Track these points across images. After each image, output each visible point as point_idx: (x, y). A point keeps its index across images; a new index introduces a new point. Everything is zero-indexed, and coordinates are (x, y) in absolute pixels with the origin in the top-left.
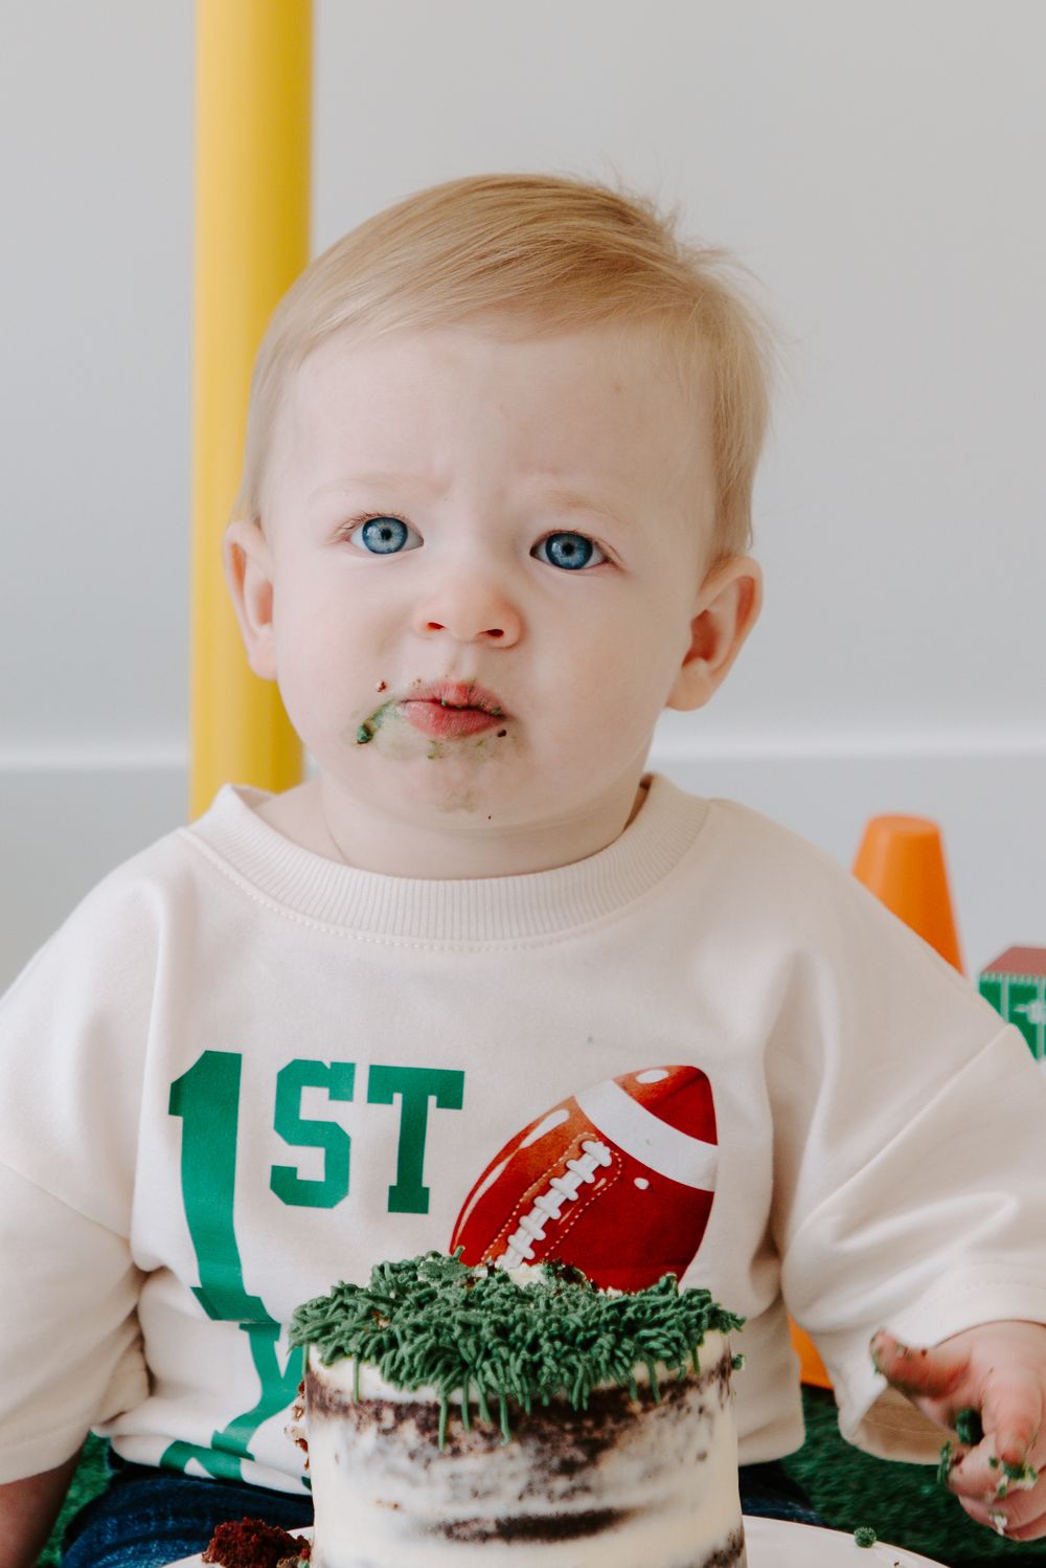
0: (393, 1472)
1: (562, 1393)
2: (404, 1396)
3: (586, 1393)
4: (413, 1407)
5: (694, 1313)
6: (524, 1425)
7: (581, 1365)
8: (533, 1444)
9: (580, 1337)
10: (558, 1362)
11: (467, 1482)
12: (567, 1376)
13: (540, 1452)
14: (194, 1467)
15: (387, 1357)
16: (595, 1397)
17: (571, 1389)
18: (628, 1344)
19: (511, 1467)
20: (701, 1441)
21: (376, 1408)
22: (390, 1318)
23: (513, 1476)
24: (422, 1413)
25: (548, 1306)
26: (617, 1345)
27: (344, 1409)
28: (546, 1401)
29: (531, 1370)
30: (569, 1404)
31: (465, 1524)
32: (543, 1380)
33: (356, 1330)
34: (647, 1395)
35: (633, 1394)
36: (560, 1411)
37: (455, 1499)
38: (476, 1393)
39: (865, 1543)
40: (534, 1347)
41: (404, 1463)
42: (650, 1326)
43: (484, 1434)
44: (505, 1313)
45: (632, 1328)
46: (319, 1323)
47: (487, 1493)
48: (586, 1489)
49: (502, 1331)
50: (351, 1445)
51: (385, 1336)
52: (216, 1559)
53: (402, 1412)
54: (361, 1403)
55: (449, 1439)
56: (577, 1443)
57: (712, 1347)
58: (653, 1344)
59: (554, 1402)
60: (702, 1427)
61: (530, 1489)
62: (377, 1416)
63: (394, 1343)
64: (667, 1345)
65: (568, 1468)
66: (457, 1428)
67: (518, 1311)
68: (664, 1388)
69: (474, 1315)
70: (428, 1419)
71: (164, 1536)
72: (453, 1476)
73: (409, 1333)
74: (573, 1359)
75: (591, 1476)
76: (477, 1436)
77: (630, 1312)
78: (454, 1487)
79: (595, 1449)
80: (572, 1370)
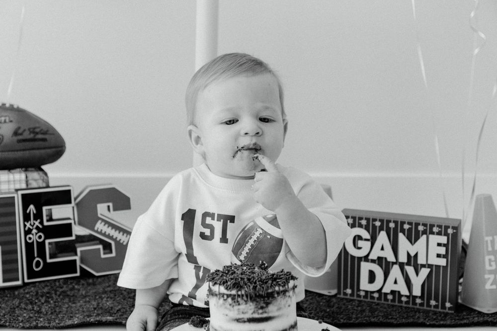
0: (226, 308)
1: (261, 293)
2: (229, 293)
3: (266, 292)
4: (231, 295)
5: (288, 277)
6: (253, 299)
7: (265, 286)
8: (255, 303)
9: (265, 281)
10: (260, 286)
11: (241, 311)
12: (262, 289)
13: (256, 304)
14: (185, 303)
15: (225, 284)
16: (268, 294)
17: (263, 292)
18: (274, 283)
19: (250, 308)
20: (289, 302)
21: (223, 295)
22: (226, 277)
23: (251, 309)
24: (232, 296)
25: (258, 275)
26: (272, 283)
27: (216, 295)
28: (258, 294)
29: (255, 288)
30: (262, 295)
31: (241, 319)
32: (257, 290)
33: (219, 279)
34: (278, 293)
35: (276, 293)
36: (261, 296)
37: (239, 314)
38: (243, 292)
39: (320, 323)
40: (255, 283)
41: (228, 306)
42: (279, 279)
43: (245, 301)
44: (249, 276)
45: (275, 279)
46: (212, 277)
47: (246, 313)
48: (266, 312)
49: (249, 280)
50: (218, 303)
51: (225, 280)
52: (191, 324)
53: (228, 296)
54: (220, 294)
55: (238, 302)
56: (264, 303)
57: (291, 283)
58: (280, 283)
59: (259, 294)
60: (289, 300)
61: (254, 312)
62: (223, 296)
63: (227, 282)
64: (282, 283)
65: (262, 308)
66: (239, 299)
67: (252, 275)
68: (282, 292)
69: (243, 276)
70: (233, 297)
71: (179, 318)
72: (239, 309)
73: (230, 280)
74: (263, 286)
75: (267, 310)
76: (243, 301)
77: (275, 276)
78: (239, 311)
79: (267, 304)
80: (263, 288)
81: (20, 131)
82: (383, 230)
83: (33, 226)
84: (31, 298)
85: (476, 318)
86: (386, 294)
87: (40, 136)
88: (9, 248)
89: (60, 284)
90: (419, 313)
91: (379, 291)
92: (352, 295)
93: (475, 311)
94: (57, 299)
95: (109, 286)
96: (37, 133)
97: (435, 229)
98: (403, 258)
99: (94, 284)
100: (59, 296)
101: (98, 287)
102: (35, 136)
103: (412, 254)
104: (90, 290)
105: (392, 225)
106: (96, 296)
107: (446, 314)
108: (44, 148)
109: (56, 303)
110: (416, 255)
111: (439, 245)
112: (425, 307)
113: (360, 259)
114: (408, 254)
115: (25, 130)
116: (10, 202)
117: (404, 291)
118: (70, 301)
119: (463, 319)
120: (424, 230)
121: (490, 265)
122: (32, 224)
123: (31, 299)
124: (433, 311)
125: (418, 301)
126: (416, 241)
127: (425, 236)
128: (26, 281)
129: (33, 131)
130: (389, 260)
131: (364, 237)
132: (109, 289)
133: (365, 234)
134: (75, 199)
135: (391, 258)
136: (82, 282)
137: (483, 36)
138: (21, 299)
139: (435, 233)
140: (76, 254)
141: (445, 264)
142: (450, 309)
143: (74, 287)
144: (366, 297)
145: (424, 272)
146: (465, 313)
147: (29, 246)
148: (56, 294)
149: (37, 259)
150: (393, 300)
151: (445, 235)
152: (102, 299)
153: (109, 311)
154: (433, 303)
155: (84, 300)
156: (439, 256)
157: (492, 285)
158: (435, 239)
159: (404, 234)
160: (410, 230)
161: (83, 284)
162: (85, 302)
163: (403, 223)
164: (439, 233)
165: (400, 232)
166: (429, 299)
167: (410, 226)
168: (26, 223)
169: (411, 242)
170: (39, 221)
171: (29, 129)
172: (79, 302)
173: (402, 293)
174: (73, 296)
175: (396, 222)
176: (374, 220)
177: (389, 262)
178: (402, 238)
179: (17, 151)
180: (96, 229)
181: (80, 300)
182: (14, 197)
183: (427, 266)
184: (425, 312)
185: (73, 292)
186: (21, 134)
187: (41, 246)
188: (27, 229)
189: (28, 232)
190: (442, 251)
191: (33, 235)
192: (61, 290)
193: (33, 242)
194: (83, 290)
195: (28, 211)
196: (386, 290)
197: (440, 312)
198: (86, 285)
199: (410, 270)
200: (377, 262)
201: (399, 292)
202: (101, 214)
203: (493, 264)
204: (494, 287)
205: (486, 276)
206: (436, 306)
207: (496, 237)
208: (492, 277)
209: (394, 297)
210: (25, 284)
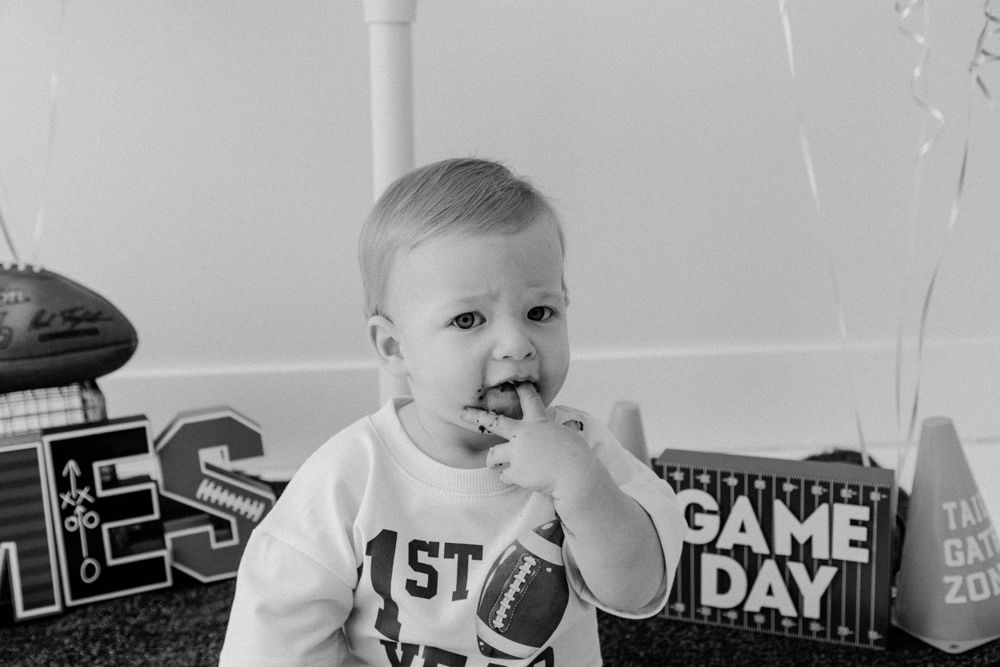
81: (45, 319)
82: (742, 493)
83: (76, 500)
84: (71, 646)
86: (751, 614)
87: (83, 326)
88: (30, 545)
89: (133, 608)
90: (819, 654)
91: (739, 608)
92: (686, 613)
93: (927, 646)
94: (123, 645)
96: (78, 320)
97: (846, 493)
98: (783, 548)
99: (198, 603)
100: (128, 637)
101: (206, 609)
102: (73, 326)
103: (802, 540)
104: (190, 617)
105: (760, 484)
106: (198, 634)
107: (872, 653)
108: (95, 347)
109: (120, 656)
110: (809, 542)
111: (854, 523)
112: (828, 639)
113: (699, 549)
114: (794, 541)
115: (53, 317)
116: (28, 459)
117: (787, 609)
118: (147, 649)
120: (824, 493)
121: (954, 558)
122: (74, 496)
123: (72, 650)
124: (845, 647)
125: (815, 627)
126: (807, 516)
127: (824, 507)
128: (69, 603)
129: (69, 316)
130: (756, 550)
131: (706, 507)
133: (708, 502)
134: (156, 443)
135: (760, 547)
136: (178, 597)
137: (938, 114)
138: (53, 649)
139: (846, 500)
140: (163, 546)
141: (865, 559)
142: (877, 642)
143: (159, 610)
144: (713, 617)
145: (826, 575)
146: (907, 652)
147: (71, 539)
148: (122, 632)
149: (88, 561)
150: (766, 625)
151: (864, 504)
152: (207, 645)
154: (843, 631)
155: (174, 644)
156: (853, 543)
157: (958, 595)
158: (844, 512)
159: (784, 502)
160: (795, 494)
161: (178, 605)
162: (176, 651)
163: (781, 481)
164: (853, 501)
165: (777, 497)
166: (836, 623)
167: (796, 487)
168: (62, 496)
169: (798, 517)
170: (86, 489)
171: (63, 313)
172: (165, 650)
173: (784, 612)
174: (156, 634)
175: (768, 480)
176: (726, 475)
177: (756, 555)
178: (779, 510)
179: (40, 356)
180: (198, 495)
181: (168, 645)
182: (35, 449)
183: (830, 562)
184: (830, 650)
185: (155, 625)
186: (46, 324)
187: (94, 536)
188: (64, 506)
189: (67, 512)
190: (861, 534)
191: (77, 516)
192: (133, 621)
193: (78, 530)
194: (176, 619)
195: (65, 473)
196: (752, 606)
197: (857, 649)
198: (183, 605)
199: (798, 570)
200: (732, 554)
201: (777, 611)
202: (209, 467)
203: (960, 555)
204: (962, 600)
205: (947, 579)
206: (849, 638)
207: (964, 505)
208: (957, 580)
209: (768, 619)
210: (67, 611)
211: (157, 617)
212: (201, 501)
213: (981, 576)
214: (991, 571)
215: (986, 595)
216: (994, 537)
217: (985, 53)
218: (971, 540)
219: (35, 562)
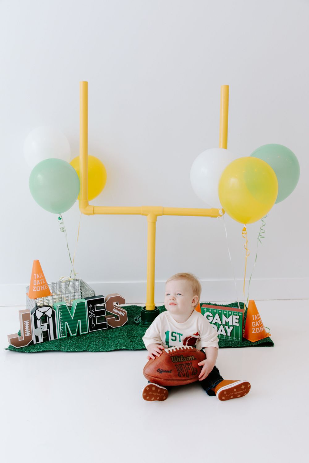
82: (217, 313)
83: (91, 312)
85: (249, 344)
88: (83, 320)
90: (230, 342)
93: (249, 341)
95: (119, 333)
98: (224, 323)
99: (113, 332)
100: (103, 338)
101: (115, 333)
103: (227, 322)
104: (113, 334)
105: (220, 312)
107: (239, 342)
109: (103, 341)
110: (229, 322)
111: (236, 319)
112: (232, 340)
116: (83, 304)
117: (225, 334)
118: (107, 340)
119: (245, 344)
120: (231, 313)
121: (254, 325)
124: (235, 341)
125: (229, 337)
127: (231, 316)
128: (89, 331)
130: (219, 323)
132: (120, 335)
133: (211, 315)
134: (106, 301)
135: (220, 323)
136: (109, 330)
138: (90, 340)
140: (106, 321)
141: (238, 325)
142: (240, 340)
145: (231, 328)
146: (246, 342)
147: (90, 319)
148: (101, 337)
149: (93, 323)
151: (238, 315)
153: (123, 345)
154: (234, 338)
156: (236, 322)
158: (235, 317)
159: (224, 315)
160: (226, 313)
163: (224, 311)
164: (236, 315)
166: (233, 337)
168: (89, 311)
169: (227, 318)
170: (93, 310)
174: (108, 337)
175: (222, 311)
176: (214, 310)
178: (223, 316)
181: (111, 339)
182: (84, 302)
183: (232, 326)
184: (232, 341)
187: (94, 319)
189: (90, 314)
190: (237, 321)
192: (103, 335)
193: (91, 317)
195: (90, 307)
197: (237, 341)
198: (110, 332)
199: (226, 327)
200: (215, 324)
201: (223, 334)
202: (115, 306)
203: (255, 325)
204: (255, 333)
205: (252, 329)
206: (235, 339)
207: (256, 315)
208: (254, 329)
209: (221, 336)
210: (89, 333)
211: (106, 334)
212: (113, 312)
213: (258, 328)
214: (260, 328)
215: (259, 332)
216: (261, 322)
217: (260, 235)
218: (257, 322)
219: (84, 323)
